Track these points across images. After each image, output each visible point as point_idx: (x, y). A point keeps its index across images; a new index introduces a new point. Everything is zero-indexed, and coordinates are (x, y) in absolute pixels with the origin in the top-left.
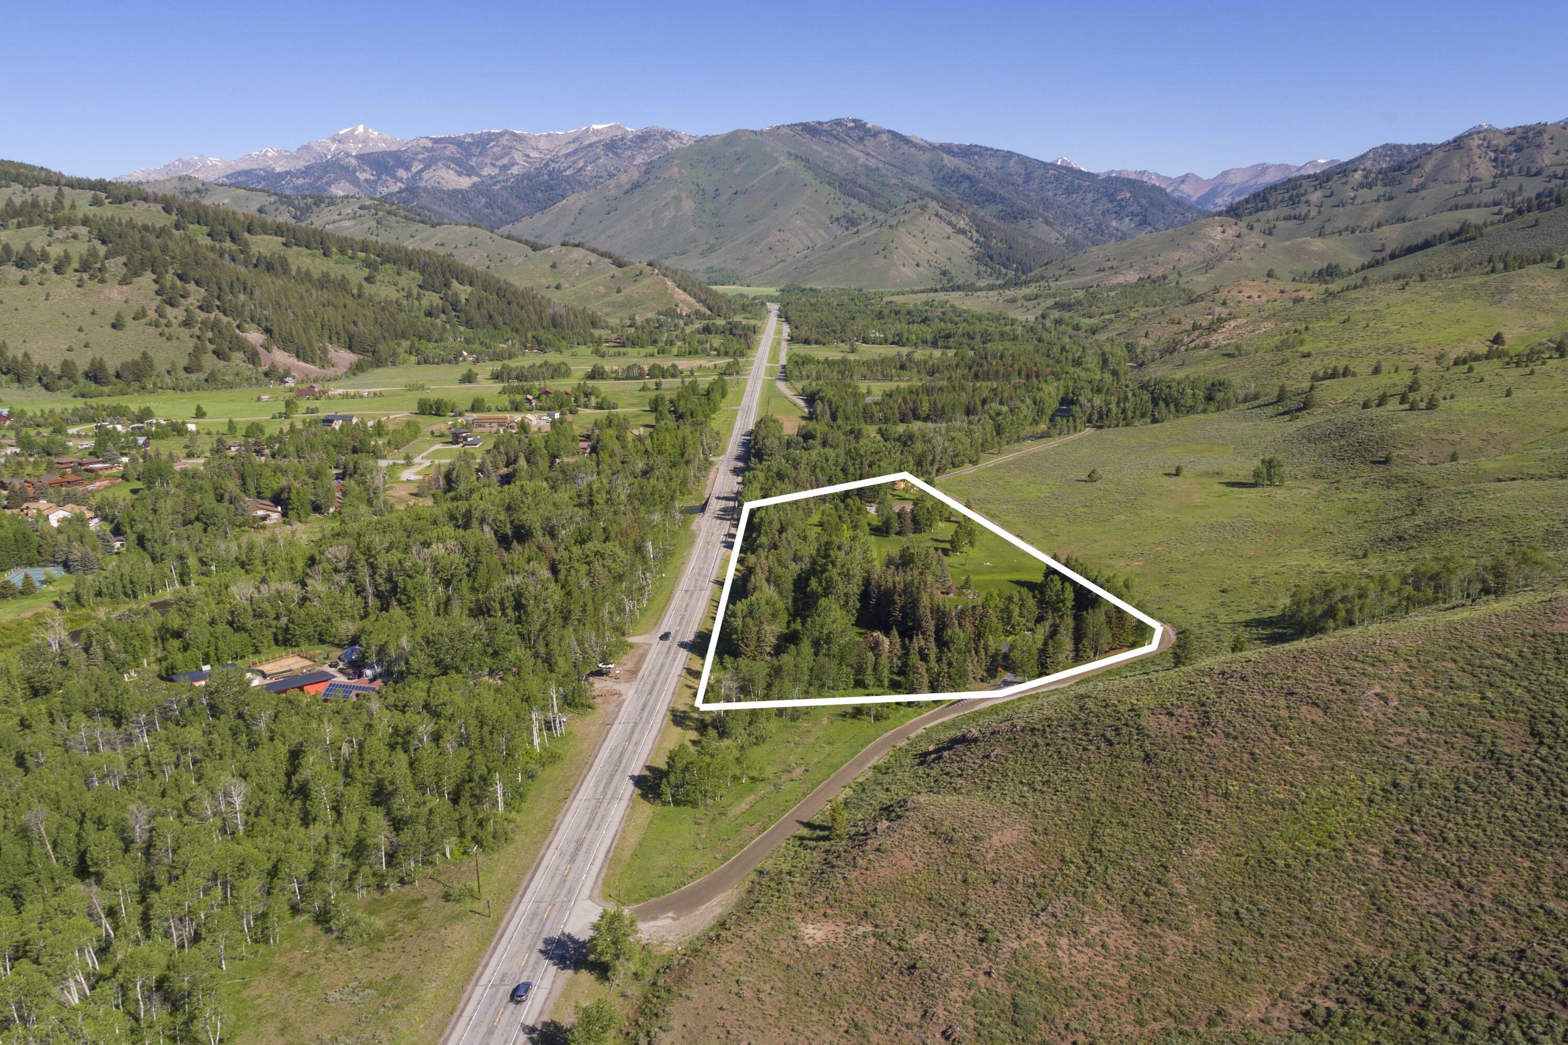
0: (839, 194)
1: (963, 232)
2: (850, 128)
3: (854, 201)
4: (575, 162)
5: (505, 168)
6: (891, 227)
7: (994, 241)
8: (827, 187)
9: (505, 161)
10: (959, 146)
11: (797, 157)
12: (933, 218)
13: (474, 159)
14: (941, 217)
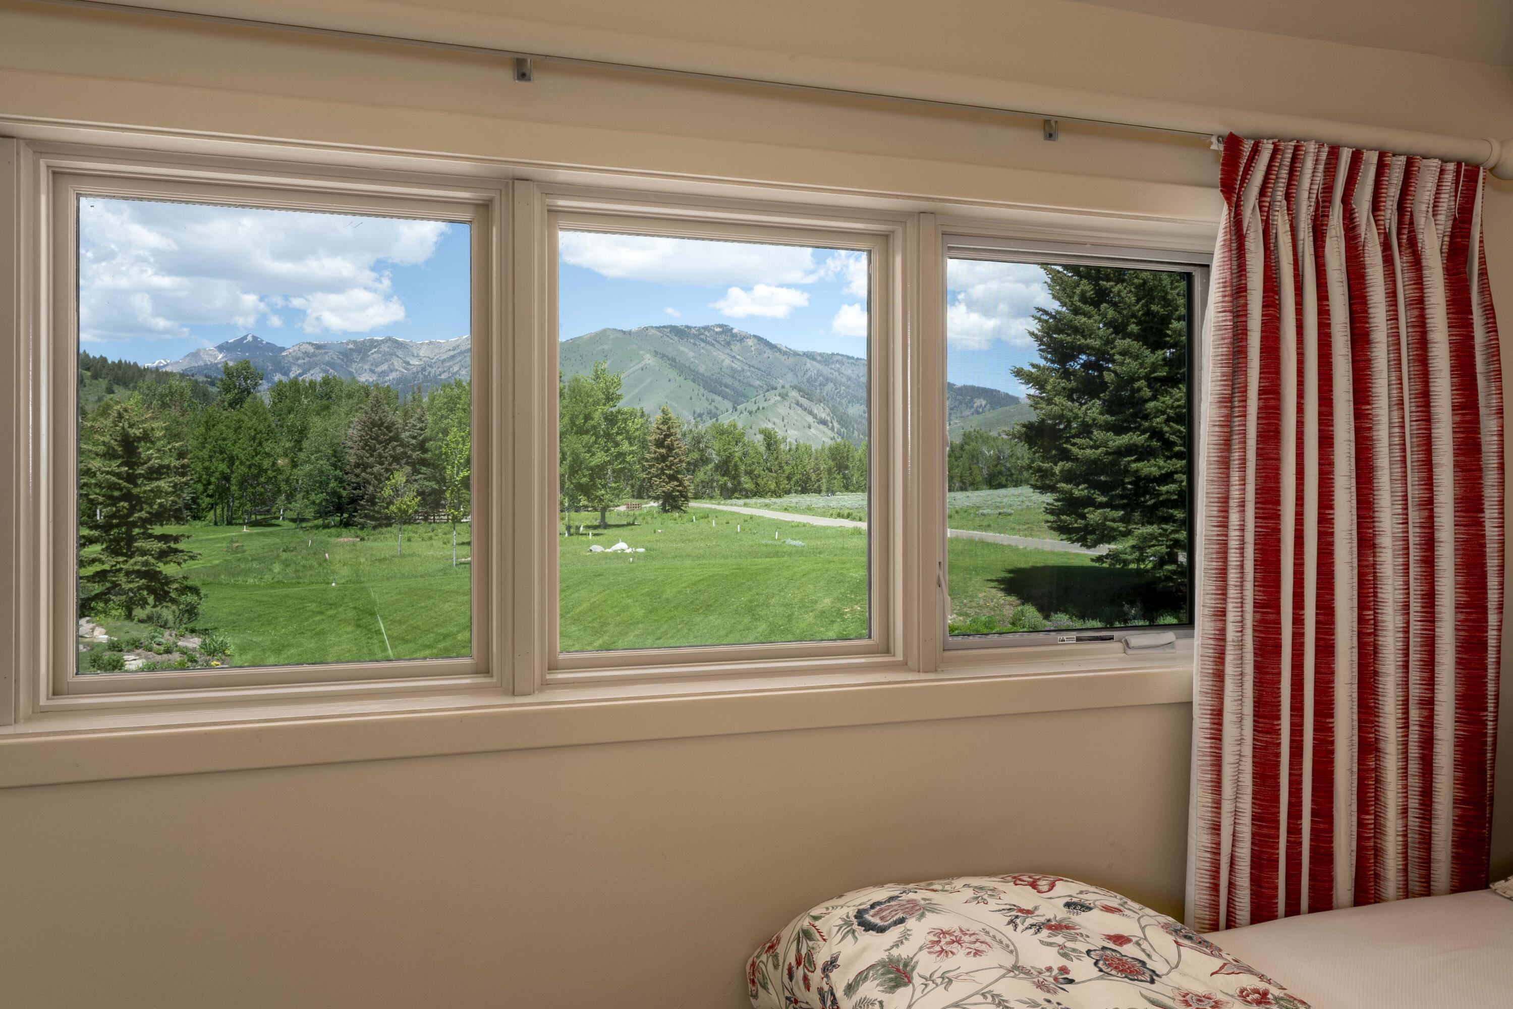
0: (702, 390)
1: (823, 422)
2: (717, 333)
3: (718, 398)
4: (451, 366)
5: (383, 374)
6: (750, 413)
7: (856, 433)
8: (691, 383)
9: (384, 367)
10: (821, 355)
11: (663, 356)
12: (793, 405)
13: (354, 365)
14: (801, 406)
